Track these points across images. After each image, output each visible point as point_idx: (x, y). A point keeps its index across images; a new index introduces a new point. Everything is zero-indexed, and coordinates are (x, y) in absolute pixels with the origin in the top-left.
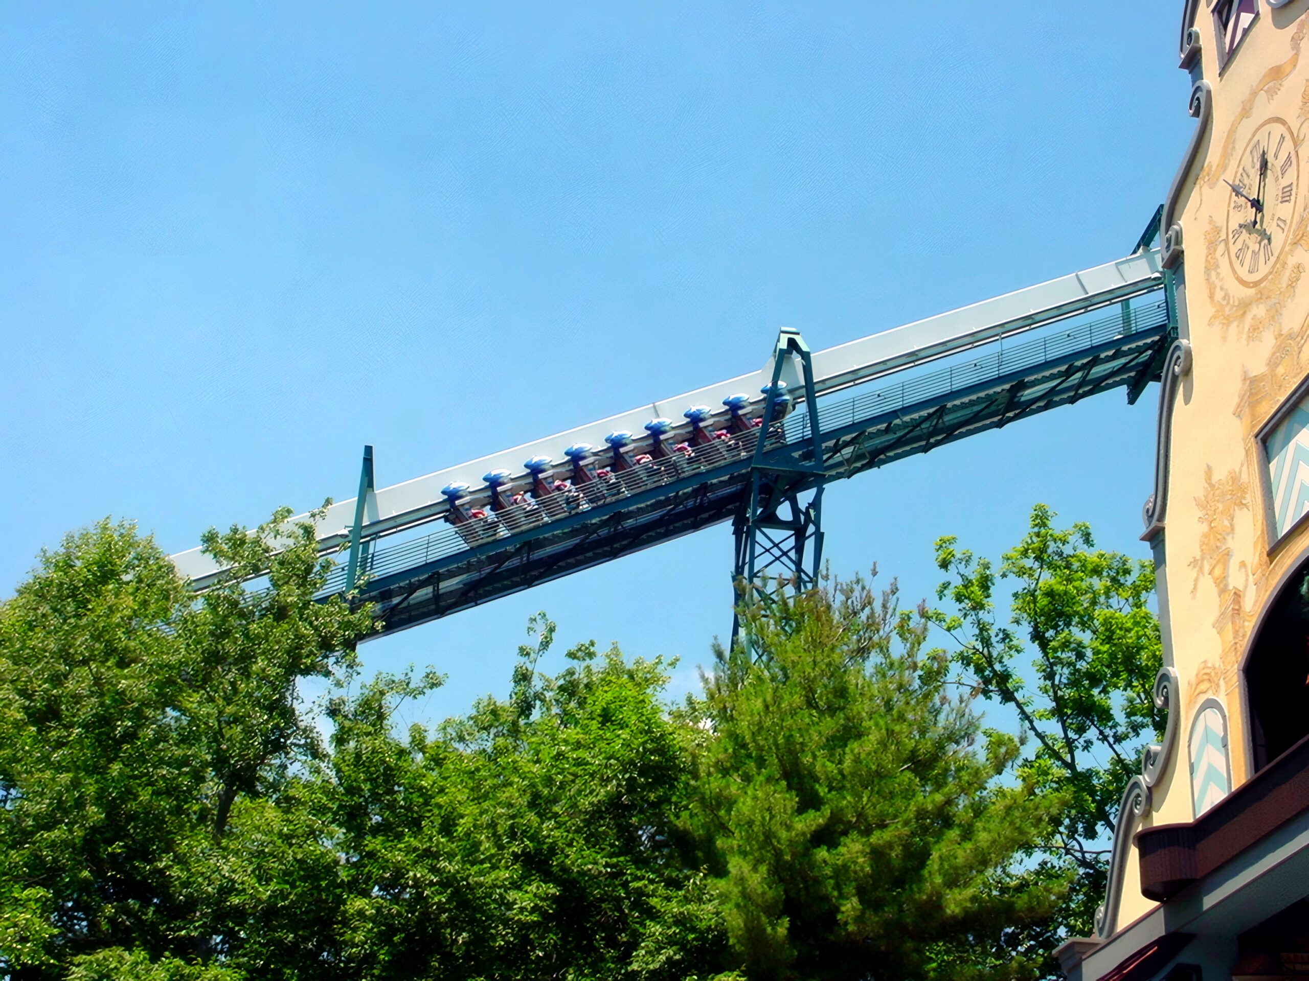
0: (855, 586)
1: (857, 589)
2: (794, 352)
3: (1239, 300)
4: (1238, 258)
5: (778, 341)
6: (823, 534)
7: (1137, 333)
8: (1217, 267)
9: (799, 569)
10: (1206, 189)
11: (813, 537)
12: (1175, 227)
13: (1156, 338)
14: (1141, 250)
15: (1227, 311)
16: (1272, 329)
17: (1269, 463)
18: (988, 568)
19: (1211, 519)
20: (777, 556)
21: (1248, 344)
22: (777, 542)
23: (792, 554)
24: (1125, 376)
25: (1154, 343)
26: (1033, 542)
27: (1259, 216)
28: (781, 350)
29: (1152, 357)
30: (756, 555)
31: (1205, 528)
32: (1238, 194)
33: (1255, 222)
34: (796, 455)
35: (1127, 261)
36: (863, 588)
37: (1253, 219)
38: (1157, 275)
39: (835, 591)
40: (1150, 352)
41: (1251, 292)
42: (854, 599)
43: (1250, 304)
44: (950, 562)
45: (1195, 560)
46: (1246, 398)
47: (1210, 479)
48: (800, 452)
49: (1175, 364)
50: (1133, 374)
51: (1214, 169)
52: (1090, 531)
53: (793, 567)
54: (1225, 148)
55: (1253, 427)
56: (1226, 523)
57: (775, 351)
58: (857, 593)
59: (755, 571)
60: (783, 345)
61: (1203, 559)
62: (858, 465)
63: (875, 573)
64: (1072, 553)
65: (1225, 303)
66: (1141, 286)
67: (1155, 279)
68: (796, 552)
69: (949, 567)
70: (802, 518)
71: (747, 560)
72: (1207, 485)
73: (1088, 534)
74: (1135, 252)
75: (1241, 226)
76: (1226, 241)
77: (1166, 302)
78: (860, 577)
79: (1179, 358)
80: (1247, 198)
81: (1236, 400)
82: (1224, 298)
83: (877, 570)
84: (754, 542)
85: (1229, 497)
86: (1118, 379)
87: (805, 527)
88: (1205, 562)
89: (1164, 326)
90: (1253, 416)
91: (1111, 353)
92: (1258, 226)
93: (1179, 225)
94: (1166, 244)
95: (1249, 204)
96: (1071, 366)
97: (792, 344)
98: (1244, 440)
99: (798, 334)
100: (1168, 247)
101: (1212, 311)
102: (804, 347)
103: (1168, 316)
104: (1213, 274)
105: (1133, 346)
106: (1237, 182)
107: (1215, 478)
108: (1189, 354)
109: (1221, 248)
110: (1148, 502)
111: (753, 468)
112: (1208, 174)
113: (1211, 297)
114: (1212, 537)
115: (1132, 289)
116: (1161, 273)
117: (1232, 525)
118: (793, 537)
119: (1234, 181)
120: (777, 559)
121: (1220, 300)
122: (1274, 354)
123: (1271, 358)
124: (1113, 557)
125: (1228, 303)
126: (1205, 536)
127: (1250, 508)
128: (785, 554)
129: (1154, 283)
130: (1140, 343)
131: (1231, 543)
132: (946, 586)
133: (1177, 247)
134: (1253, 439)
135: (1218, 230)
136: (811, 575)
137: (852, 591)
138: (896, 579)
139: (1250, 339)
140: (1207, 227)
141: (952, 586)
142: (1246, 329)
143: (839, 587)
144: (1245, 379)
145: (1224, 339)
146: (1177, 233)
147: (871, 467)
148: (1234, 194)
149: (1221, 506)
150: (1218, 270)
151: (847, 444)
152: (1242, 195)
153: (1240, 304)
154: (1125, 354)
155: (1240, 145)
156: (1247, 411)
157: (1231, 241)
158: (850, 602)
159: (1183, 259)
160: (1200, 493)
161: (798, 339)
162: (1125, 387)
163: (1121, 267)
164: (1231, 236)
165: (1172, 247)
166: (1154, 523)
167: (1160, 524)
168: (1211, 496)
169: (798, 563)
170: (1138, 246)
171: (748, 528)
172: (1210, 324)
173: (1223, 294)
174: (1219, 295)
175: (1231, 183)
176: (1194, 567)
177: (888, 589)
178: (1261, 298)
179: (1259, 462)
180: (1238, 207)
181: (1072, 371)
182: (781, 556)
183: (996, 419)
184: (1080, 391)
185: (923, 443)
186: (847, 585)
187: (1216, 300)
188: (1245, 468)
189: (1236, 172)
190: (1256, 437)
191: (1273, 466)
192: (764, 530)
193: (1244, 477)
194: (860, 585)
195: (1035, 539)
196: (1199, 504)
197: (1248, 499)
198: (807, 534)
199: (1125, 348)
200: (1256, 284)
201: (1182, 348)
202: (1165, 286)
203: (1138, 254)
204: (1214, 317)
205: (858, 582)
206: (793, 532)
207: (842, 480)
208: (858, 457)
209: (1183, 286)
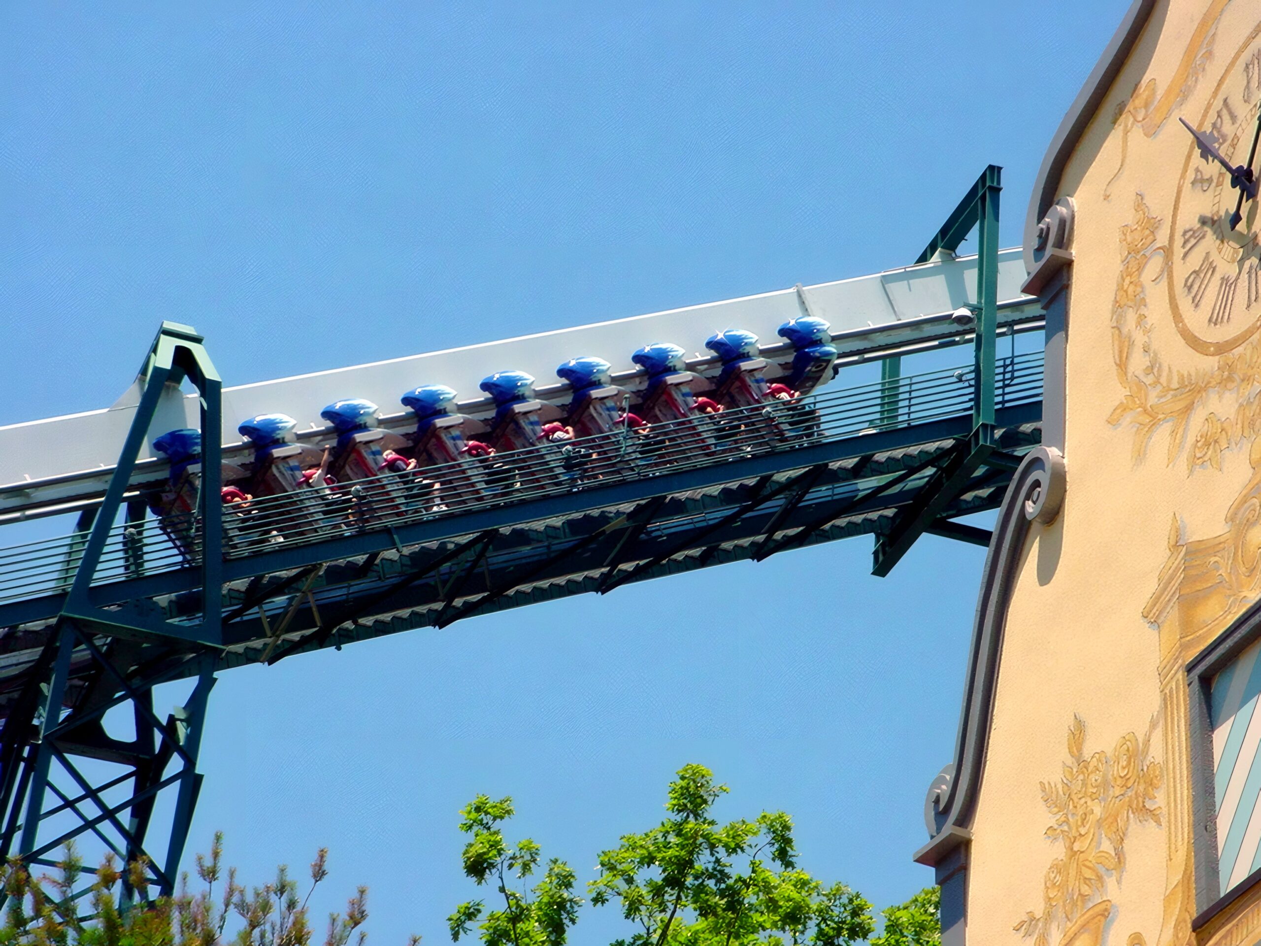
0: (273, 898)
1: (278, 904)
2: (186, 379)
3: (1181, 378)
4: (1190, 288)
5: (154, 350)
6: (199, 778)
7: (910, 428)
8: (1143, 302)
9: (135, 851)
10: (1137, 135)
11: (176, 785)
12: (1061, 210)
13: (948, 443)
14: (936, 258)
15: (1153, 398)
16: (1246, 446)
17: (1213, 731)
18: (568, 885)
19: (1074, 833)
20: (90, 817)
21: (1191, 472)
22: (94, 787)
23: (125, 817)
24: (874, 516)
25: (942, 453)
26: (667, 846)
27: (1246, 206)
28: (156, 369)
29: (934, 484)
30: (44, 810)
31: (1059, 851)
32: (1207, 152)
33: (1236, 219)
34: (163, 600)
35: (907, 276)
36: (291, 905)
37: (1232, 210)
38: (965, 312)
39: (227, 905)
40: (930, 471)
41: (1210, 363)
42: (268, 927)
43: (1206, 388)
44: (492, 866)
45: (1033, 919)
46: (1176, 583)
47: (1080, 750)
48: (173, 596)
49: (1028, 497)
50: (890, 512)
51: (1160, 93)
52: (791, 835)
53: (121, 844)
54: (1190, 53)
55: (1184, 647)
56: (1107, 846)
57: (144, 371)
58: (274, 916)
59: (37, 846)
60: (164, 359)
61: (1049, 916)
62: (295, 636)
63: (319, 874)
64: (746, 874)
65: (1149, 380)
66: (929, 330)
67: (961, 320)
68: (133, 815)
69: (487, 875)
70: (158, 738)
71: (21, 820)
72: (1070, 761)
73: (788, 841)
74: (923, 259)
75: (1203, 221)
76: (1168, 252)
77: (977, 370)
78: (289, 877)
79: (1037, 484)
80: (1224, 164)
81: (1151, 586)
82: (1149, 370)
83: (326, 866)
84: (42, 783)
85: (1118, 791)
86: (858, 519)
87: (163, 759)
88: (1054, 927)
89: (965, 421)
90: (1187, 624)
91: (850, 463)
92: (1241, 227)
93: (1067, 205)
94: (1035, 244)
95: (1229, 176)
96: (765, 481)
97: (184, 359)
98: (1162, 674)
99: (197, 340)
100: (1041, 249)
101: (1119, 393)
102: (210, 372)
103: (977, 399)
104: (1131, 317)
105: (899, 453)
106: (1207, 128)
107: (1088, 751)
108: (1059, 479)
109: (1155, 265)
110: (940, 780)
111: (62, 620)
112: (1146, 106)
113: (1122, 365)
114: (1073, 872)
115: (907, 334)
116: (973, 309)
117: (1120, 856)
118: (133, 779)
119: (1201, 124)
120: (90, 825)
121: (1140, 373)
122: (1244, 500)
123: (1238, 508)
124: (835, 895)
125: (1157, 382)
126: (1058, 868)
127: (1164, 821)
128: (109, 814)
129: (956, 327)
130: (914, 450)
131: (1112, 891)
132: (471, 914)
133: (1060, 253)
134: (1180, 675)
135: (1151, 225)
136: (162, 868)
137: (266, 907)
138: (362, 892)
139: (1195, 462)
140: (1130, 217)
141: (483, 917)
142: (1190, 439)
143: (235, 899)
144: (1176, 546)
145: (1140, 455)
146: (1062, 223)
147: (321, 645)
148: (1197, 152)
149: (1098, 810)
150: (1144, 311)
151: (279, 587)
152: (1216, 157)
153: (1182, 386)
154: (880, 469)
155: (1224, 51)
156: (1172, 616)
157: (1179, 251)
158: (256, 932)
159: (1069, 278)
160: (1056, 777)
161: (198, 352)
162: (872, 536)
163: (893, 287)
164: (1179, 241)
165: (1049, 251)
166: (949, 828)
167: (959, 832)
168: (1077, 786)
169: (135, 838)
170: (932, 248)
171: (34, 749)
172: (1113, 421)
173: (1146, 361)
174: (1138, 363)
175: (1195, 128)
176: (1028, 934)
177: (343, 913)
178: (1230, 379)
179: (1190, 724)
180: (1201, 182)
181: (767, 491)
182: (99, 820)
183: (596, 573)
184: (779, 535)
185: (438, 606)
186: (258, 895)
187: (1131, 369)
188: (1157, 738)
189: (1209, 106)
190: (1190, 669)
191: (1220, 736)
192: (70, 757)
193: (1156, 752)
194: (284, 898)
195: (673, 839)
196: (1049, 798)
197: (1160, 800)
198: (166, 774)
199: (881, 457)
200: (1222, 349)
201: (1048, 467)
202: (979, 337)
203: (929, 265)
204: (1123, 408)
205: (281, 890)
206: (132, 769)
207: (257, 666)
208: (301, 618)
209: (1063, 334)
